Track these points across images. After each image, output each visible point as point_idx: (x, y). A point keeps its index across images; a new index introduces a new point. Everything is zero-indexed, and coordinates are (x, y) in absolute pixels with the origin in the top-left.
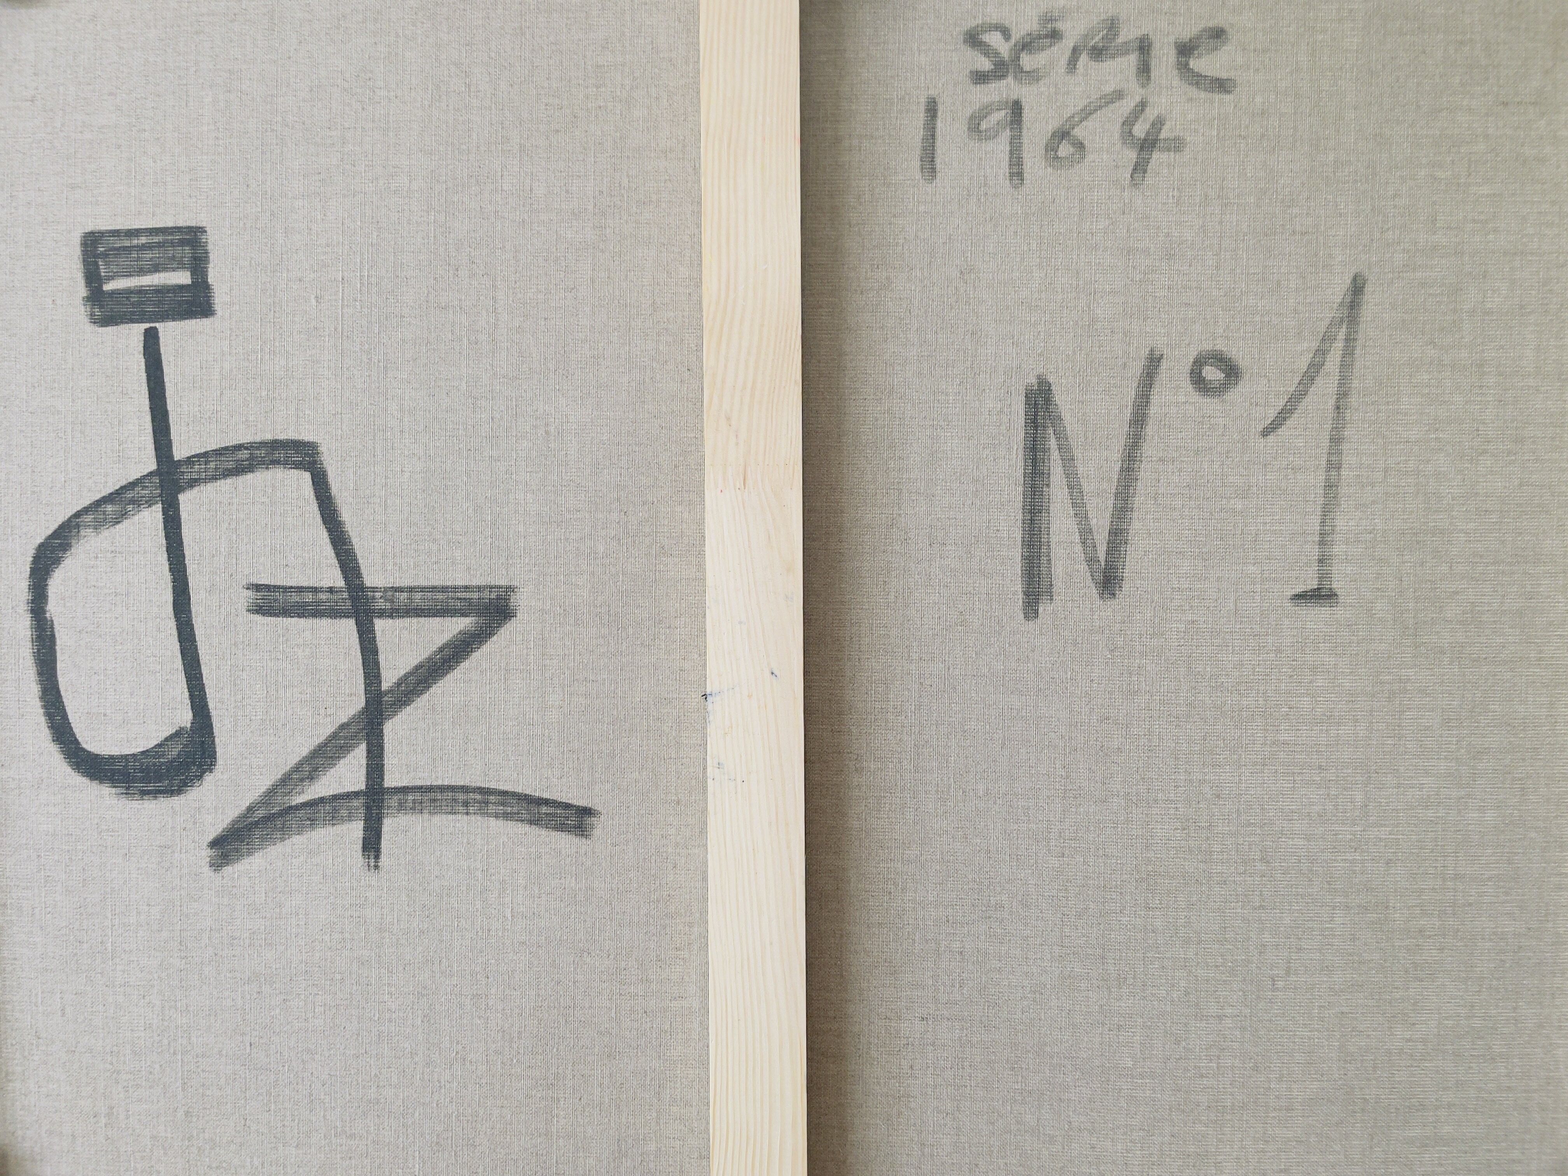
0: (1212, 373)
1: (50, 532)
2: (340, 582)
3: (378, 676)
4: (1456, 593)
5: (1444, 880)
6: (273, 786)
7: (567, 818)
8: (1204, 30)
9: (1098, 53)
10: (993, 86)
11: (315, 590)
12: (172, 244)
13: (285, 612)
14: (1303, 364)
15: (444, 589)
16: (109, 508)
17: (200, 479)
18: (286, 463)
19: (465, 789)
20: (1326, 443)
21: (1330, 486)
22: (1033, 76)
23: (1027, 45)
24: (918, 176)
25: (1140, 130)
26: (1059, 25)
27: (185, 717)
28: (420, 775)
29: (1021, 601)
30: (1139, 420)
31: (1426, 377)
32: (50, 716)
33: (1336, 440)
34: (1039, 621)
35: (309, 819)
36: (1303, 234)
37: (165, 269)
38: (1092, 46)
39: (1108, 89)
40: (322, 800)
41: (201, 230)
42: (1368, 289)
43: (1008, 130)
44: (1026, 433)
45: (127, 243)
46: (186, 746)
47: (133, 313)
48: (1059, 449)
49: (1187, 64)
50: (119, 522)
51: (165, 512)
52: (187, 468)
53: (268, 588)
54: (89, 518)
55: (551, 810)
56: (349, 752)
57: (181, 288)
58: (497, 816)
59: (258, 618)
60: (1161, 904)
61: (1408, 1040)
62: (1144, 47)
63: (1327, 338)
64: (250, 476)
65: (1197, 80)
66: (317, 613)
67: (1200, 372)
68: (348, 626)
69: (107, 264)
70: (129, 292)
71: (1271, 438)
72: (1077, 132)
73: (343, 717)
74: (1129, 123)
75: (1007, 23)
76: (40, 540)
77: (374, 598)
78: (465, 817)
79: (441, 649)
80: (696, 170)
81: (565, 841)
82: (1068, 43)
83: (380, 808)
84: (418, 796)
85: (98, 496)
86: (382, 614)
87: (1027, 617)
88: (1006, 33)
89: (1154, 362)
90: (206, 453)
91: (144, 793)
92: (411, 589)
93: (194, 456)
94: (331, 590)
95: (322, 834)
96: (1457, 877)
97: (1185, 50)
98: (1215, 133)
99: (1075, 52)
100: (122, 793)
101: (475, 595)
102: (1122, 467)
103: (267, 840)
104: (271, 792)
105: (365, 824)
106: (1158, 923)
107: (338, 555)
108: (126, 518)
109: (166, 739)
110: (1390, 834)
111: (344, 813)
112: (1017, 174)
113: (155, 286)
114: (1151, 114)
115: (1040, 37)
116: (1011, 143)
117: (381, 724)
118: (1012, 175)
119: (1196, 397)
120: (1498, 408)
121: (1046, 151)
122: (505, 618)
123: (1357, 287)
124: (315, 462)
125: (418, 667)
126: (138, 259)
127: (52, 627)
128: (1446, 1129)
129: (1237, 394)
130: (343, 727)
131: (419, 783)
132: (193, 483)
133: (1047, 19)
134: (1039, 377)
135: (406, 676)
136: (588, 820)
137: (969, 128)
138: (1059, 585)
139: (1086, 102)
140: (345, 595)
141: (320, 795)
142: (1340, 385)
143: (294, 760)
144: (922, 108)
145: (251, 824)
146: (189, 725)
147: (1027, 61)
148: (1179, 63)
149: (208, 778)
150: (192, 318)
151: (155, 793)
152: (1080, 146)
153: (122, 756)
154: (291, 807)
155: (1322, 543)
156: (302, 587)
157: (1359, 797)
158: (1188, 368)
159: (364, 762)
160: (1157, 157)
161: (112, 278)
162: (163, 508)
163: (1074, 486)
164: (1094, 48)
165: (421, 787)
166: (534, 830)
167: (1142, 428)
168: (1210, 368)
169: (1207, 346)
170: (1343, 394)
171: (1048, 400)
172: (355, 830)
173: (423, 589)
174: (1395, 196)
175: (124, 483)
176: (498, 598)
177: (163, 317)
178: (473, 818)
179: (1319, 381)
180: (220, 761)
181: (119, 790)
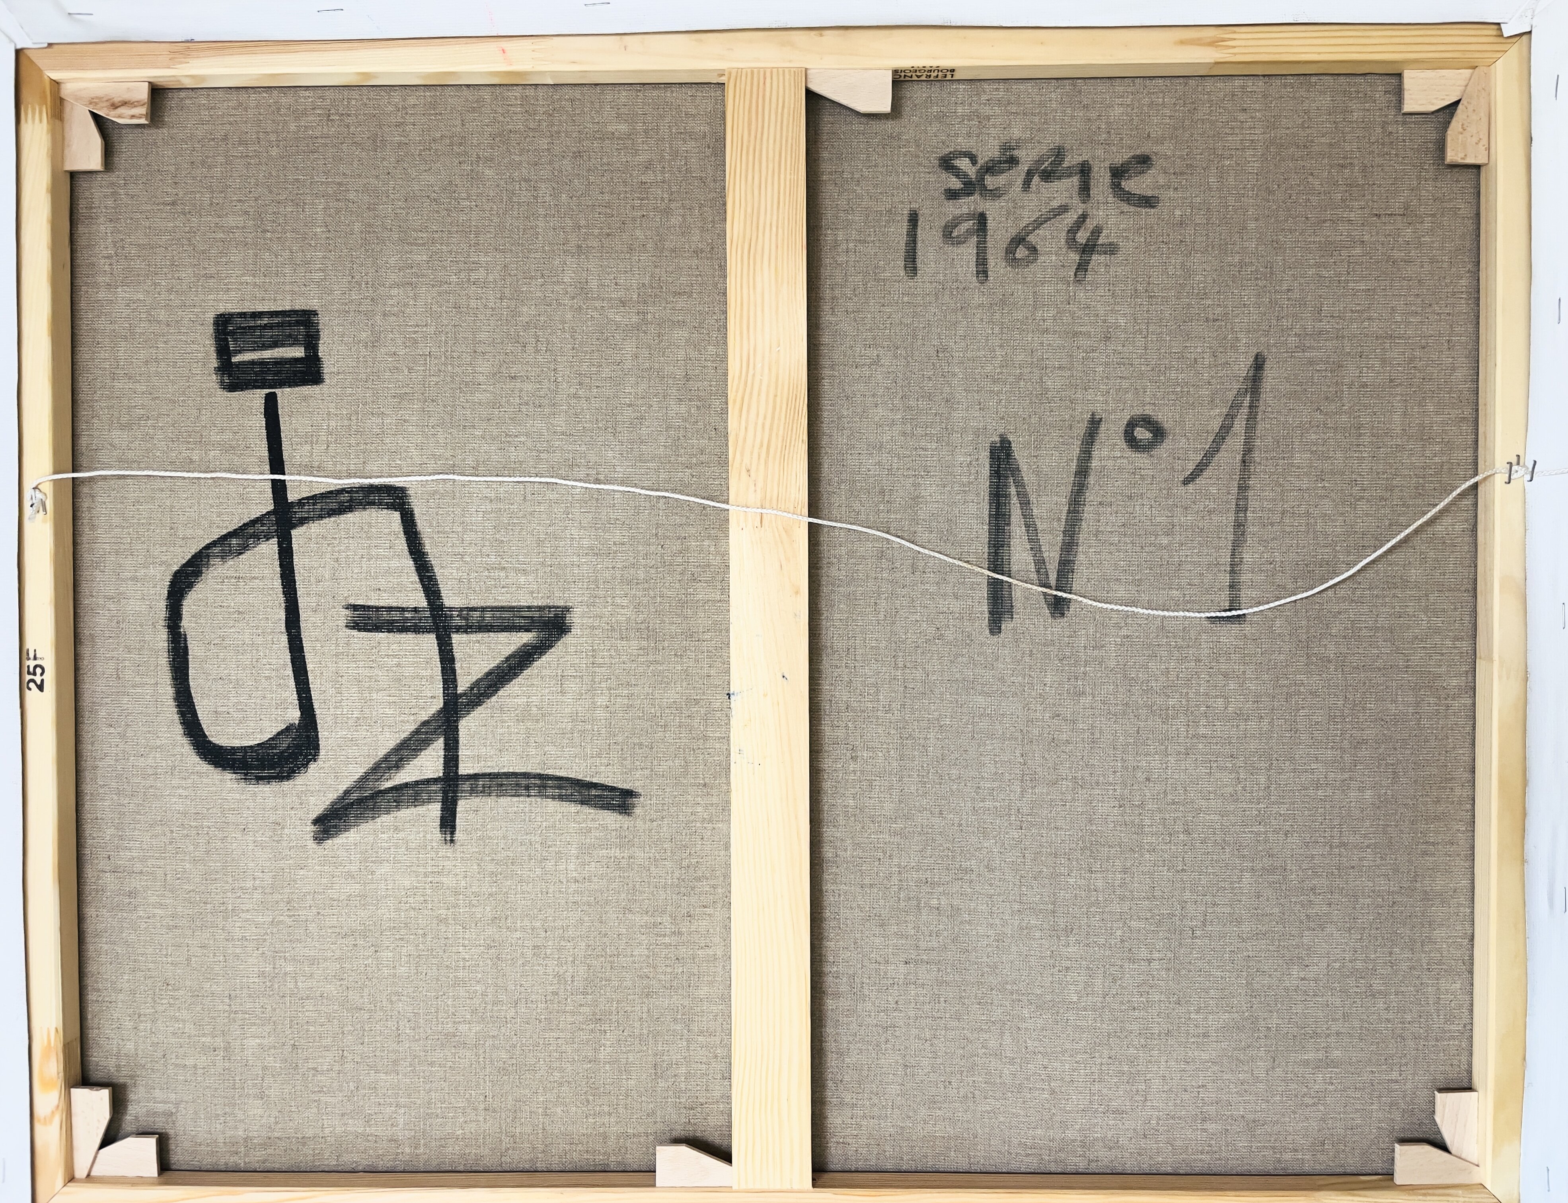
0: (1142, 434)
1: (184, 562)
2: (423, 603)
3: (455, 680)
4: (1340, 613)
5: (1331, 847)
6: (365, 773)
7: (613, 799)
8: (1133, 157)
9: (1047, 176)
10: (963, 201)
11: (403, 610)
12: (290, 324)
13: (377, 628)
14: (1216, 425)
15: (511, 609)
16: (234, 541)
17: (308, 517)
18: (380, 504)
19: (526, 775)
20: (1235, 490)
21: (1239, 526)
22: (995, 194)
23: (990, 168)
24: (902, 273)
25: (1082, 237)
26: (1016, 153)
27: (294, 715)
28: (489, 764)
29: (987, 619)
30: (1083, 472)
31: (1314, 437)
32: (182, 714)
33: (1243, 488)
34: (1002, 635)
35: (395, 801)
36: (1215, 320)
37: (283, 345)
38: (1043, 170)
39: (1055, 204)
40: (406, 785)
41: (315, 313)
42: (1267, 366)
43: (975, 237)
44: (990, 482)
45: (252, 324)
46: (294, 740)
47: (256, 381)
48: (1018, 494)
49: (1120, 184)
50: (242, 553)
51: (280, 544)
52: (299, 508)
53: (363, 607)
54: (216, 550)
55: (599, 793)
56: (429, 745)
57: (296, 360)
58: (553, 798)
59: (355, 633)
60: (1101, 868)
61: (1302, 979)
62: (1085, 170)
63: (1235, 406)
64: (350, 515)
65: (1127, 197)
66: (404, 629)
67: (1133, 433)
68: (429, 642)
69: (235, 340)
70: (253, 363)
71: (1191, 487)
72: (1031, 238)
73: (425, 716)
74: (1073, 231)
75: (974, 151)
76: (176, 568)
77: (451, 616)
78: (527, 799)
79: (508, 659)
80: (723, 268)
81: (610, 818)
82: (1024, 168)
83: (455, 792)
84: (487, 782)
85: (225, 532)
86: (458, 629)
87: (992, 632)
88: (973, 159)
89: (1094, 424)
90: (315, 495)
91: (259, 779)
92: (483, 609)
93: (303, 499)
94: (415, 610)
95: (406, 813)
96: (1343, 845)
97: (1118, 173)
98: (1142, 239)
99: (1030, 174)
100: (241, 779)
101: (537, 614)
102: (1069, 510)
103: (361, 818)
104: (364, 778)
105: (442, 805)
106: (1100, 884)
107: (421, 581)
108: (247, 550)
109: (279, 734)
110: (1288, 810)
111: (425, 796)
112: (982, 270)
113: (274, 359)
114: (1090, 224)
115: (1000, 162)
116: (977, 247)
117: (457, 721)
118: (978, 272)
119: (1129, 453)
120: (1372, 463)
121: (1006, 253)
122: (562, 633)
123: (1259, 364)
124: (404, 503)
125: (489, 674)
126: (261, 337)
127: (186, 640)
128: (1336, 1054)
129: (1163, 451)
130: (425, 723)
131: (488, 771)
132: (302, 521)
133: (1006, 147)
134: (1001, 436)
135: (479, 681)
136: (630, 801)
137: (943, 235)
138: (1018, 604)
139: (1038, 214)
140: (428, 614)
141: (405, 781)
142: (1246, 443)
143: (382, 753)
144: (906, 218)
145: (348, 804)
146: (297, 722)
147: (990, 181)
148: (1113, 183)
149: (312, 766)
150: (305, 385)
151: (269, 779)
152: (1033, 250)
153: (242, 747)
154: (380, 792)
155: (1232, 572)
156: (391, 608)
157: (1263, 779)
158: (1122, 429)
159: (442, 753)
160: (1096, 259)
161: (240, 352)
162: (278, 542)
163: (1030, 526)
164: (1044, 171)
165: (490, 774)
166: (586, 809)
167: (1085, 478)
168: (1140, 429)
169: (1138, 411)
170: (1248, 450)
171: (1009, 455)
172: (435, 810)
173: (493, 609)
174: (1289, 290)
175: (246, 520)
176: (556, 616)
177: (281, 384)
178: (533, 799)
179: (1229, 440)
180: (322, 752)
181: (238, 776)
